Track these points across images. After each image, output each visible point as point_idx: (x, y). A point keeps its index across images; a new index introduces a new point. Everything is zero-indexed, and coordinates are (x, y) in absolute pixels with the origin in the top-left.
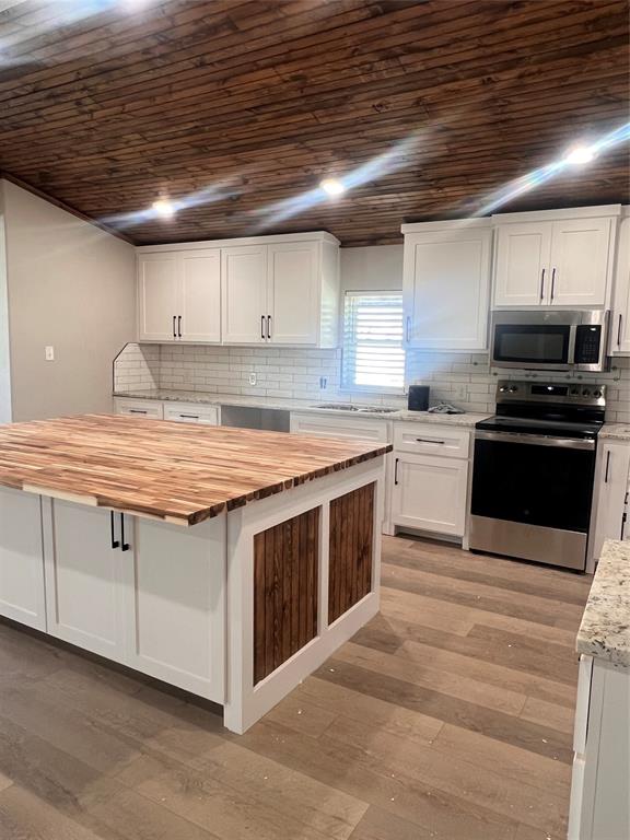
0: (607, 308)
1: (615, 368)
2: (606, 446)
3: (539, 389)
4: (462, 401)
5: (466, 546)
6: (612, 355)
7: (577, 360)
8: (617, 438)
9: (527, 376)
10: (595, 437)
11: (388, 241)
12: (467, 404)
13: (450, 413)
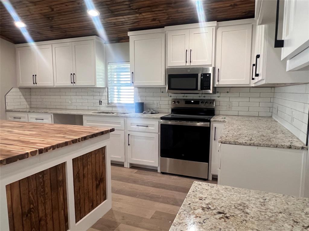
0: (213, 66)
1: (218, 92)
2: (214, 125)
3: (188, 102)
4: (158, 108)
5: (159, 171)
6: (216, 86)
7: (202, 89)
8: (218, 121)
9: (184, 97)
10: (209, 121)
11: (124, 40)
12: (160, 109)
13: (152, 113)
